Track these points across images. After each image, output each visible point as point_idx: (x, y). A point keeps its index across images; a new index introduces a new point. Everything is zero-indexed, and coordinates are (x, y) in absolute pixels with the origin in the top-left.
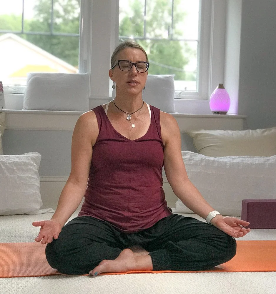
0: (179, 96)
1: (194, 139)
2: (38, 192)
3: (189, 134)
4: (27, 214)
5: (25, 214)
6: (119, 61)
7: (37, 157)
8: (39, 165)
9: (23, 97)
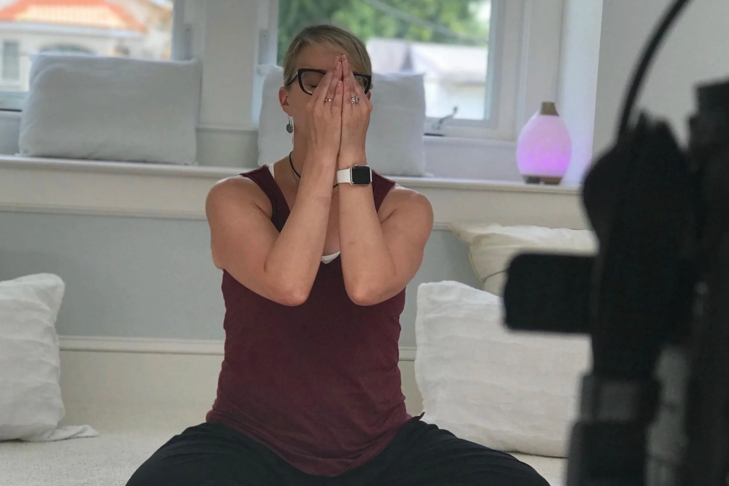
0: (439, 128)
1: (472, 248)
2: (54, 381)
3: (459, 235)
4: (23, 439)
5: (18, 440)
6: (301, 71)
7: (54, 289)
8: (58, 307)
9: (19, 120)
